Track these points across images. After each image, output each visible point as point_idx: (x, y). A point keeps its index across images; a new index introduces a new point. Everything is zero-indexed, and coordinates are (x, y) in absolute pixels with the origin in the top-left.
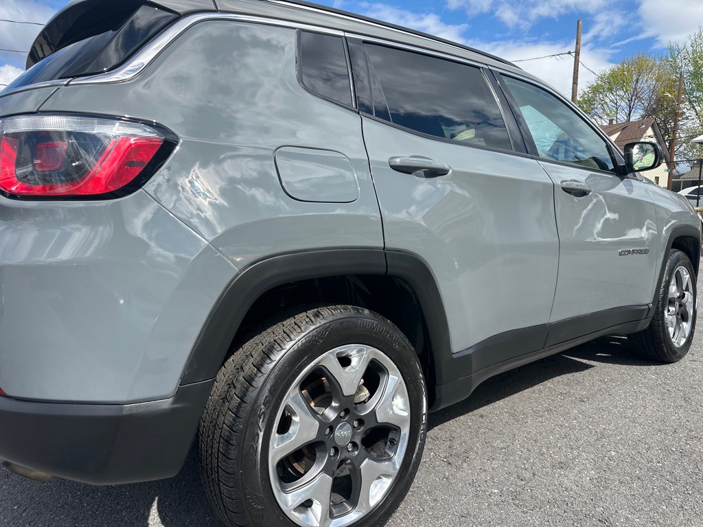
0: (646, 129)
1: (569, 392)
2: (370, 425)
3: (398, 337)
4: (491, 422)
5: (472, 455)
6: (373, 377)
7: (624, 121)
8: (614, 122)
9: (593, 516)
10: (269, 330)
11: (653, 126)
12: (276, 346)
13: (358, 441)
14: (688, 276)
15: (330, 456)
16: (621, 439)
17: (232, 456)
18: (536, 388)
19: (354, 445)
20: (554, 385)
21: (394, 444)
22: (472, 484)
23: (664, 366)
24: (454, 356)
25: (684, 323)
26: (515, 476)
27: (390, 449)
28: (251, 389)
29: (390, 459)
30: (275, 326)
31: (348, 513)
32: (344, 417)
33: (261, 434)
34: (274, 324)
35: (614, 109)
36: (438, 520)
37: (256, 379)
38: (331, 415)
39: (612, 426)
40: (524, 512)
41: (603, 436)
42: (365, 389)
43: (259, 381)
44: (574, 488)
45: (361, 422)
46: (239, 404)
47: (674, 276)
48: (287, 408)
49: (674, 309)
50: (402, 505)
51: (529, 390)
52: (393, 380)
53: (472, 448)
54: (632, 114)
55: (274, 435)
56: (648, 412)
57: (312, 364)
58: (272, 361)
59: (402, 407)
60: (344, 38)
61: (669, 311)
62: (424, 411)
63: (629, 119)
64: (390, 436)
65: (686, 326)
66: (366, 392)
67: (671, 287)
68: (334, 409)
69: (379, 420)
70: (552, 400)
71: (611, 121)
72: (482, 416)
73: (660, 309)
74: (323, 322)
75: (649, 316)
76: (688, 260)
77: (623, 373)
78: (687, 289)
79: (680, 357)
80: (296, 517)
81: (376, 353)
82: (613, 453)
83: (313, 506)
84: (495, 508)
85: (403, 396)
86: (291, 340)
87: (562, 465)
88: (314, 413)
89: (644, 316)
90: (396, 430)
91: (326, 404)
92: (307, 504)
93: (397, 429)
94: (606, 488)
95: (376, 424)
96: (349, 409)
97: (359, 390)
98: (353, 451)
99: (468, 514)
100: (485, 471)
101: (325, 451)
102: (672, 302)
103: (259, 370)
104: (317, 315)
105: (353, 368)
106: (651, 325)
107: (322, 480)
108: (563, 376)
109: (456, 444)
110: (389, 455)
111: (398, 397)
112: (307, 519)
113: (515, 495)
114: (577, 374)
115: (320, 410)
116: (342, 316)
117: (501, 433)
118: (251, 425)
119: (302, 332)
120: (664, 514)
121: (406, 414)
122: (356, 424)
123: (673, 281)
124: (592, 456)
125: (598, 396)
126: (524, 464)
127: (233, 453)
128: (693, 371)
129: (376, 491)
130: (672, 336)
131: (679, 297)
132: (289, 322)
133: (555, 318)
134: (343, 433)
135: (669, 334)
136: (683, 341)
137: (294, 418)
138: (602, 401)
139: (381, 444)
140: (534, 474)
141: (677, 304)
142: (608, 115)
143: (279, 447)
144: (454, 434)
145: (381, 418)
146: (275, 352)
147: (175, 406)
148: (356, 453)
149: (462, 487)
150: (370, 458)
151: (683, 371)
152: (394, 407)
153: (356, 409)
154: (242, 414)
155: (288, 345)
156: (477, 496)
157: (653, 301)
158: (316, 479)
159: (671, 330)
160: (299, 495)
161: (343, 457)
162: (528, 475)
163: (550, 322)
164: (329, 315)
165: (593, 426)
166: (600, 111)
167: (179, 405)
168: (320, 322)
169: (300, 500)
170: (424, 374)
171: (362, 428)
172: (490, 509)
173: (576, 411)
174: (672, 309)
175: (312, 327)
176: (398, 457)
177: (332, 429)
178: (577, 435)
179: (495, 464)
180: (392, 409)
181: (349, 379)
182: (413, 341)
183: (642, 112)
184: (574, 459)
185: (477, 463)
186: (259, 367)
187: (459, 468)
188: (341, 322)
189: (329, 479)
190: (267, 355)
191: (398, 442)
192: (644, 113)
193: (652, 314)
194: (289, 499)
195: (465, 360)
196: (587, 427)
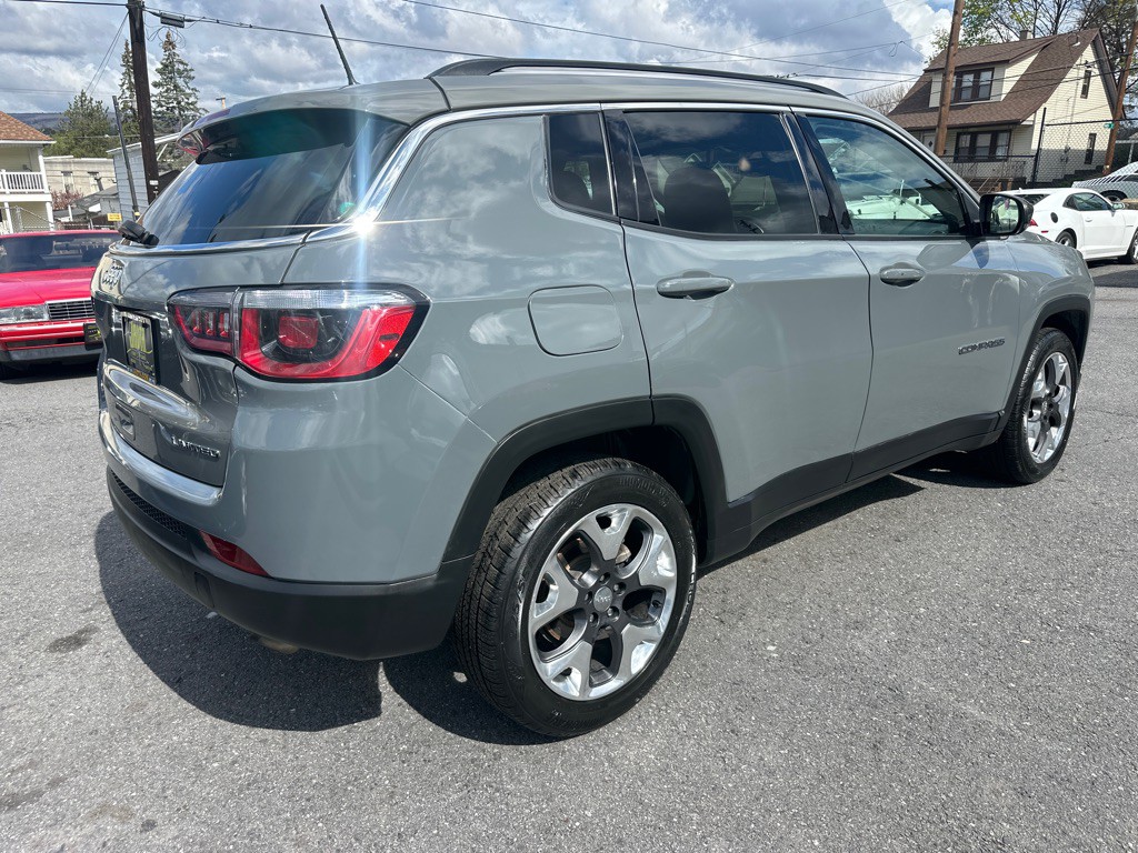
0: (1083, 48)
1: (884, 527)
2: (632, 588)
3: (665, 489)
4: (776, 569)
5: (750, 612)
6: (635, 537)
7: (1047, 33)
8: (1030, 36)
9: (883, 684)
10: (522, 492)
11: (1094, 44)
12: (533, 514)
13: (619, 605)
14: (1066, 364)
15: (589, 623)
16: (937, 592)
17: (493, 628)
18: (841, 520)
19: (615, 610)
20: (865, 518)
21: (658, 606)
22: (748, 647)
23: (1018, 489)
24: (730, 505)
25: (1054, 430)
26: (800, 637)
27: (653, 612)
28: (509, 560)
29: (653, 623)
30: (527, 488)
31: (608, 681)
32: (604, 582)
33: (521, 605)
34: (527, 484)
35: (1031, 10)
36: (706, 687)
37: (514, 549)
38: (590, 580)
39: (928, 576)
40: (805, 680)
41: (915, 588)
42: (626, 548)
43: (517, 551)
44: (868, 652)
45: (622, 585)
46: (498, 576)
47: (1043, 368)
48: (546, 576)
49: (1039, 412)
50: (667, 671)
51: (831, 523)
52: (658, 538)
53: (750, 603)
54: (1061, 18)
55: (533, 604)
56: (979, 556)
57: (570, 530)
58: (530, 530)
59: (668, 568)
60: (600, 115)
61: (1031, 415)
62: (694, 570)
63: (1056, 28)
64: (654, 598)
65: (1056, 434)
66: (627, 552)
67: (1035, 384)
68: (594, 574)
69: (642, 583)
70: (860, 539)
71: (1023, 33)
72: (765, 561)
73: (1017, 416)
74: (582, 484)
75: (999, 426)
76: (1068, 342)
77: (961, 500)
78: (1063, 382)
79: (1042, 476)
80: (557, 687)
81: (640, 511)
82: (922, 610)
83: (572, 675)
84: (772, 675)
85: (669, 555)
86: (549, 507)
87: (858, 625)
88: (571, 578)
89: (992, 427)
90: (660, 591)
91: (585, 569)
92: (567, 673)
93: (662, 592)
94: (905, 652)
95: (638, 588)
96: (608, 573)
97: (621, 550)
98: (613, 616)
99: (741, 681)
100: (764, 631)
101: (585, 618)
102: (1036, 403)
103: (516, 540)
104: (574, 475)
105: (613, 529)
106: (1004, 435)
107: (581, 648)
108: (879, 503)
109: (731, 598)
110: (652, 619)
111: (663, 554)
112: (566, 687)
113: (797, 660)
114: (898, 501)
115: (577, 575)
116: (602, 475)
117: (787, 583)
118: (510, 597)
119: (560, 497)
120: (964, 682)
121: (672, 574)
122: (616, 587)
123: (1041, 376)
124: (896, 614)
125: (920, 533)
126: (812, 623)
127: (494, 625)
128: (1055, 496)
129: (638, 658)
130: (1031, 449)
131: (1050, 395)
132: (543, 483)
133: (864, 444)
134: (603, 598)
135: (1027, 446)
136: (1050, 453)
137: (552, 587)
138: (924, 540)
139: (643, 606)
140: (822, 636)
141: (1045, 405)
142: (1020, 21)
143: (539, 616)
144: (729, 585)
145: (643, 582)
146: (532, 520)
147: (440, 582)
148: (617, 618)
149: (736, 650)
150: (632, 624)
151: (1041, 496)
152: (659, 567)
153: (616, 571)
154: (502, 585)
155: (546, 512)
156: (753, 661)
157: (1007, 406)
158: (576, 646)
159: (1031, 442)
160: (558, 664)
161: (603, 623)
162: (815, 637)
163: (856, 450)
164: (589, 474)
165: (905, 575)
166: (1006, 15)
167: (443, 582)
168: (578, 484)
169: (560, 669)
170: (694, 529)
171: (623, 592)
172: (767, 675)
173: (887, 555)
174: (1037, 412)
175: (570, 491)
176: (663, 620)
177: (591, 595)
178: (883, 587)
179: (777, 623)
180: (657, 570)
181: (610, 540)
182: (682, 495)
183: (1079, 14)
184: (873, 617)
185: (754, 621)
186: (516, 536)
187: (733, 627)
188: (601, 481)
189: (589, 647)
190: (523, 523)
191: (663, 605)
192: (1083, 17)
193: (1003, 424)
194: (548, 668)
195: (744, 508)
196: (897, 576)
